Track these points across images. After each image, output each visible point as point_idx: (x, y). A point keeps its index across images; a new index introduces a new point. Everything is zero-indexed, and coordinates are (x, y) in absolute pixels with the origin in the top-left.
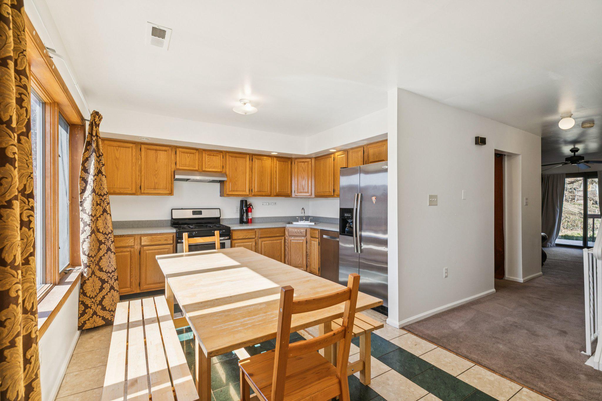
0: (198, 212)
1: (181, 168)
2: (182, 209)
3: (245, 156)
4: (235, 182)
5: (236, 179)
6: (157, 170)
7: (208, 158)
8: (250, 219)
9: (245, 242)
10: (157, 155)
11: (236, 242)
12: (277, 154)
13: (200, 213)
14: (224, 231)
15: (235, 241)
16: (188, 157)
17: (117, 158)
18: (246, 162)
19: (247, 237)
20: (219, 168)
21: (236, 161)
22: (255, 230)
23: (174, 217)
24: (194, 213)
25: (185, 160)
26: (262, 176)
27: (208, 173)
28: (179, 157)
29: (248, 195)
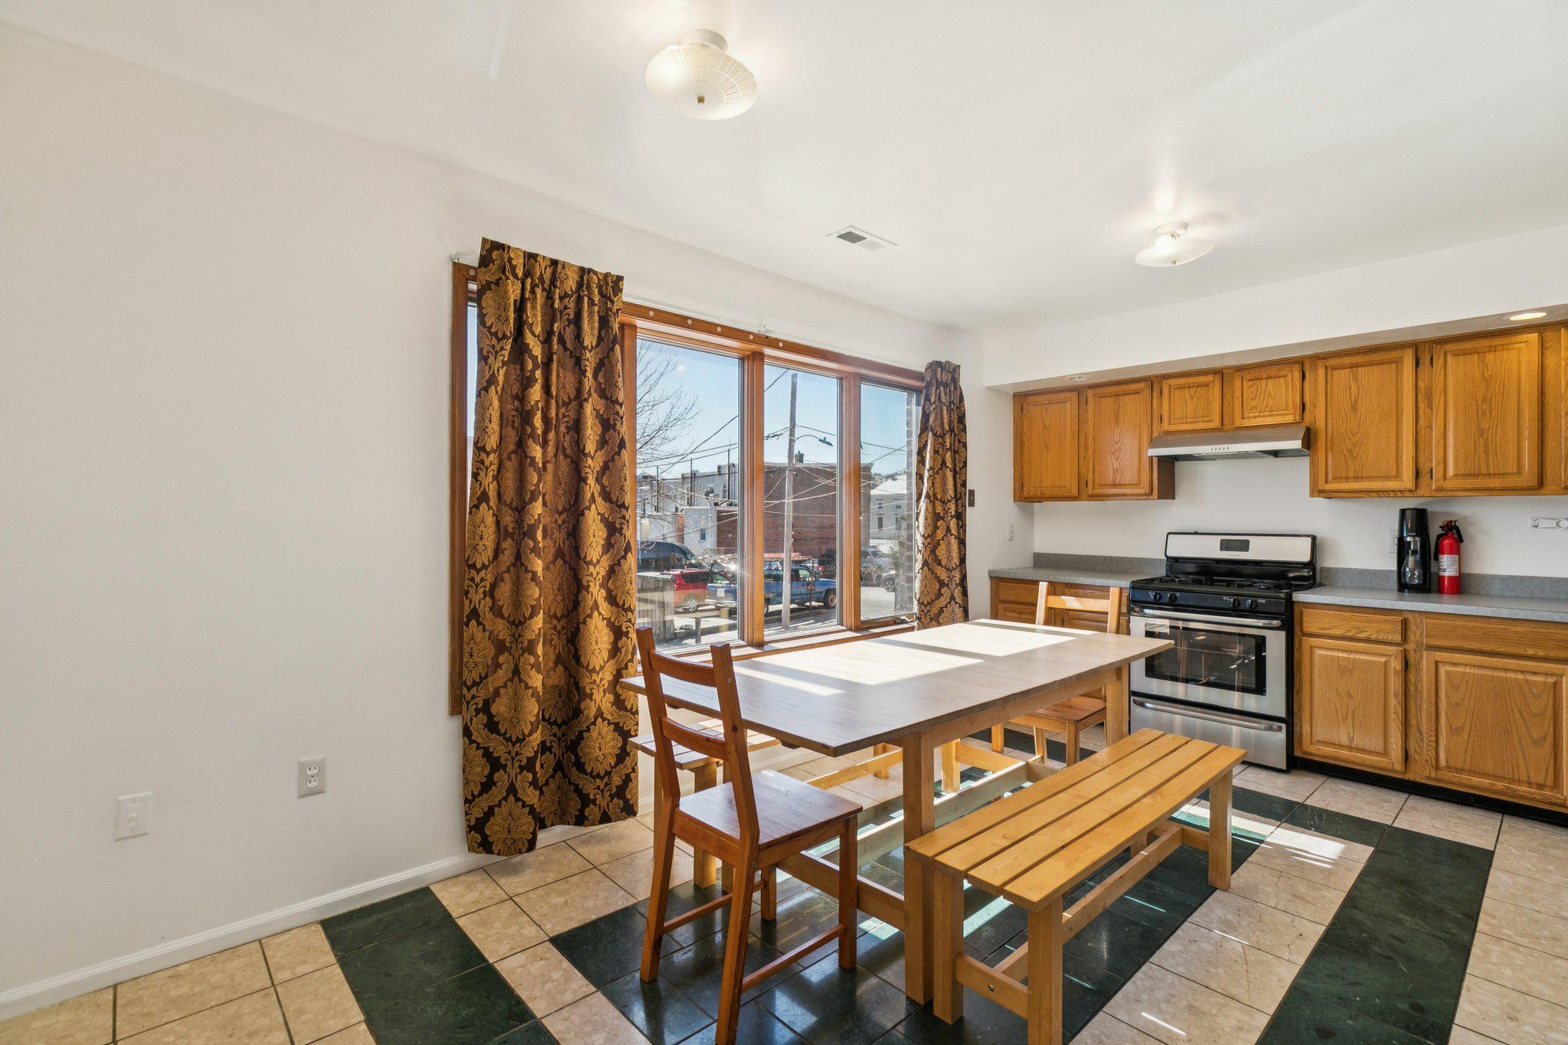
0: (1239, 544)
1: (1173, 428)
2: (1196, 533)
3: (1395, 354)
4: (1350, 451)
5: (1355, 439)
6: (1117, 442)
7: (1252, 389)
8: (1451, 578)
9: (1356, 652)
10: (1119, 407)
11: (1317, 644)
12: (1543, 314)
13: (1244, 546)
14: (1264, 601)
15: (1312, 639)
16: (1192, 397)
17: (1046, 426)
18: (1399, 372)
19: (1363, 635)
20: (1291, 412)
21: (1356, 379)
22: (1406, 615)
23: (1170, 554)
24: (1225, 546)
25: (1181, 410)
26: (1484, 414)
27: (1250, 433)
28: (1167, 401)
29: (1410, 491)
